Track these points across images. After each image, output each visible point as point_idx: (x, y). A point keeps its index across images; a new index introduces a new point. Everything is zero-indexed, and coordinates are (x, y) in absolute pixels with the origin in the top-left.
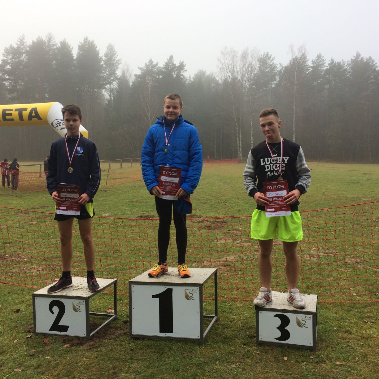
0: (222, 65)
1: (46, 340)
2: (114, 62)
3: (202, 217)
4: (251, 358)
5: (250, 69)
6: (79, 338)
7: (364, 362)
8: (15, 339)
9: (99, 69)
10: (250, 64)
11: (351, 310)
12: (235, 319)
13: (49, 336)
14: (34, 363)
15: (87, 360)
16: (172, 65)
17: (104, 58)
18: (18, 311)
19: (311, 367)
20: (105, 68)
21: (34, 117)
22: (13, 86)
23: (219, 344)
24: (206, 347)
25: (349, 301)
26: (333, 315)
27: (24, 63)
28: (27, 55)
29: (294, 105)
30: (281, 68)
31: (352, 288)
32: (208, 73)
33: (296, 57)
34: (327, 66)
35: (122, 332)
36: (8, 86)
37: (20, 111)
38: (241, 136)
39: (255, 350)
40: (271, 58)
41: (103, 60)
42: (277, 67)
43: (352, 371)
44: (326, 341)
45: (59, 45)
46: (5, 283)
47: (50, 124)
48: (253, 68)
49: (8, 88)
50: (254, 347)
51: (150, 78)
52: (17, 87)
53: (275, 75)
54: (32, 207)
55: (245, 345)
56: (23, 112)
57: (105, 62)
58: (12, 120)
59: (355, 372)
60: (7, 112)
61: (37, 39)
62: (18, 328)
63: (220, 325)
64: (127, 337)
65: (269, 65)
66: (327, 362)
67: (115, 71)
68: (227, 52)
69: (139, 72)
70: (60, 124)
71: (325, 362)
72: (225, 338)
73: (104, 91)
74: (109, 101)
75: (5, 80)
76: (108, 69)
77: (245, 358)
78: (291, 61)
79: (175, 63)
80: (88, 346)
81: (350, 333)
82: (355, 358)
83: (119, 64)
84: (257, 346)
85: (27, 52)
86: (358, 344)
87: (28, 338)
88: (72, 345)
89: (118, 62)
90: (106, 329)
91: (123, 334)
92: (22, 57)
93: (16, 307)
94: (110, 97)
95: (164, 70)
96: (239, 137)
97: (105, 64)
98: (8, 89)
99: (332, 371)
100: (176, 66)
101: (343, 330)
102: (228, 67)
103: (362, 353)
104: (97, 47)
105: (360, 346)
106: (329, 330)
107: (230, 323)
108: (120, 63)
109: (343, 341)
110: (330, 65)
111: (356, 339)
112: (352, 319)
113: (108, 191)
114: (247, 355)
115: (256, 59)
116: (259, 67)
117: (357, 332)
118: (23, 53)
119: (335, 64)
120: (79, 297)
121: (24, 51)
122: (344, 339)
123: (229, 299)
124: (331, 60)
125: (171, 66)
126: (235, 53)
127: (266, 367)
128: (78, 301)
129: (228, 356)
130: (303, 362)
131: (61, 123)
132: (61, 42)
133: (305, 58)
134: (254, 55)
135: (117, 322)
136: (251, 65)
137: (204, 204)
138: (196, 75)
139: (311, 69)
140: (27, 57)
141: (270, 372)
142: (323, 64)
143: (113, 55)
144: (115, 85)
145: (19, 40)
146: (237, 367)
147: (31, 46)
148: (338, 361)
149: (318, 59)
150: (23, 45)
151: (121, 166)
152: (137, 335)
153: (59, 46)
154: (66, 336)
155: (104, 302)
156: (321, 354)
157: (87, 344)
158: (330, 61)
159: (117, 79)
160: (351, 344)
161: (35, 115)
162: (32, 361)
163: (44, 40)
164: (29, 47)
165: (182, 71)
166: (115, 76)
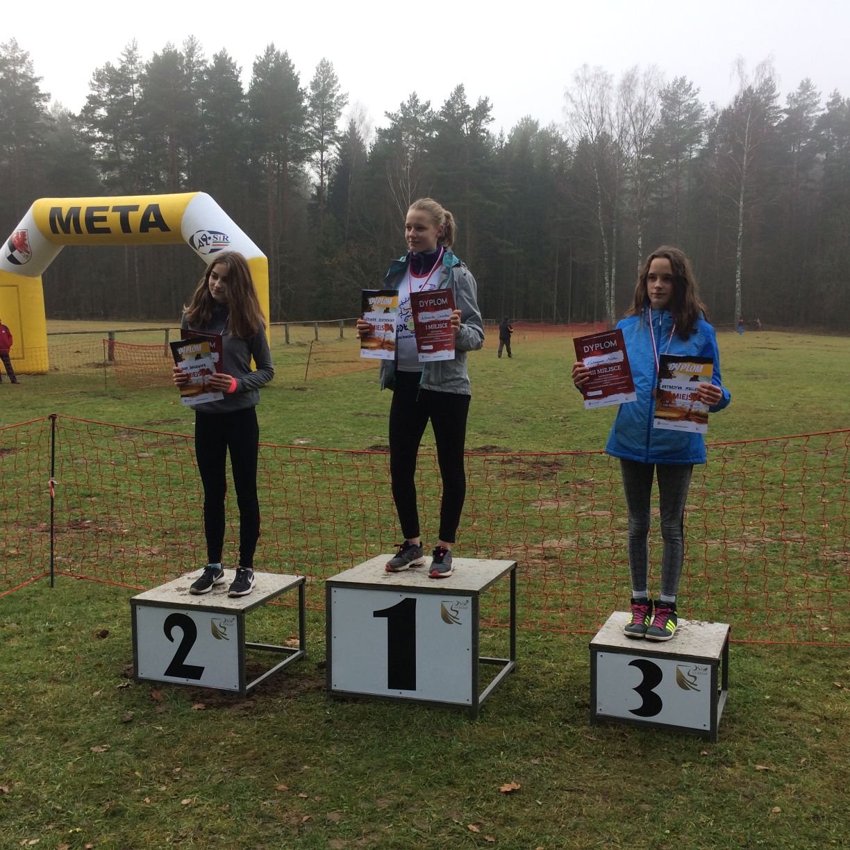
0: (576, 106)
1: (156, 695)
2: (331, 100)
3: (510, 451)
4: (576, 749)
5: (639, 115)
6: (223, 693)
7: (816, 767)
8: (97, 690)
9: (299, 117)
10: (640, 105)
11: (810, 662)
12: (553, 669)
13: (164, 687)
14: (130, 736)
15: (238, 736)
16: (462, 108)
17: (309, 92)
18: (104, 634)
19: (700, 773)
20: (312, 114)
21: (153, 225)
22: (111, 155)
23: (511, 718)
24: (483, 722)
25: (809, 641)
26: (766, 670)
27: (135, 103)
28: (141, 86)
29: (741, 199)
30: (715, 113)
31: (822, 615)
32: (542, 126)
33: (750, 87)
34: (824, 109)
35: (312, 684)
36: (100, 155)
37: (124, 212)
38: (614, 270)
39: (587, 733)
40: (690, 90)
41: (309, 97)
42: (705, 111)
43: (787, 785)
44: (741, 723)
45: (211, 63)
46: (81, 578)
47: (187, 240)
48: (647, 114)
49: (102, 157)
50: (585, 728)
51: (411, 136)
52: (119, 157)
53: (699, 130)
54: (145, 420)
55: (566, 721)
56: (131, 214)
57: (312, 100)
58: (107, 230)
59: (793, 786)
60: (96, 214)
61: (163, 51)
62: (103, 668)
63: (519, 679)
64: (321, 695)
65: (685, 106)
66: (737, 764)
67: (333, 120)
68: (587, 76)
69: (387, 124)
70: (209, 241)
71: (732, 765)
72: (525, 706)
73: (307, 167)
74: (320, 189)
75: (94, 140)
76: (318, 118)
77: (562, 747)
78: (737, 98)
79: (467, 104)
80: (241, 710)
81: (799, 709)
82: (800, 759)
83: (343, 105)
84: (591, 726)
85: (142, 79)
86: (810, 731)
87: (121, 688)
88: (208, 706)
89: (342, 101)
90: (280, 678)
91: (313, 689)
92: (131, 90)
93: (100, 627)
94: (322, 180)
95: (443, 118)
96: (610, 271)
97: (311, 105)
98: (100, 161)
99: (744, 783)
100: (470, 109)
101: (785, 701)
102: (590, 112)
103: (816, 749)
104: (294, 66)
105: (814, 736)
106: (754, 700)
107: (540, 677)
108: (346, 103)
109: (780, 724)
110: (830, 107)
111: (809, 722)
112: (809, 680)
113: (309, 390)
114: (568, 743)
115: (656, 92)
116: (663, 112)
117: (814, 706)
118: (134, 82)
119: (843, 104)
120: (224, 608)
121: (135, 77)
122: (782, 719)
123: (547, 627)
124: (832, 94)
125: (459, 109)
126: (606, 78)
127: (604, 767)
128: (222, 617)
129: (527, 742)
130: (684, 761)
131: (210, 238)
132: (215, 56)
133: (772, 89)
134: (651, 83)
135: (303, 664)
136: (643, 108)
137: (519, 424)
138: (517, 130)
139: (785, 116)
140: (141, 90)
141: (611, 779)
142: (815, 104)
143: (330, 85)
144: (332, 152)
145: (124, 53)
146: (544, 764)
147: (151, 65)
148: (762, 764)
149: (803, 93)
150: (134, 64)
151: (341, 335)
152: (343, 692)
153: (211, 65)
154: (198, 687)
155: (281, 624)
156: (725, 748)
157: (238, 705)
158: (830, 96)
159: (338, 139)
160: (795, 730)
161: (154, 220)
162: (126, 733)
163: (178, 52)
164: (147, 67)
165: (483, 121)
166: (333, 133)
